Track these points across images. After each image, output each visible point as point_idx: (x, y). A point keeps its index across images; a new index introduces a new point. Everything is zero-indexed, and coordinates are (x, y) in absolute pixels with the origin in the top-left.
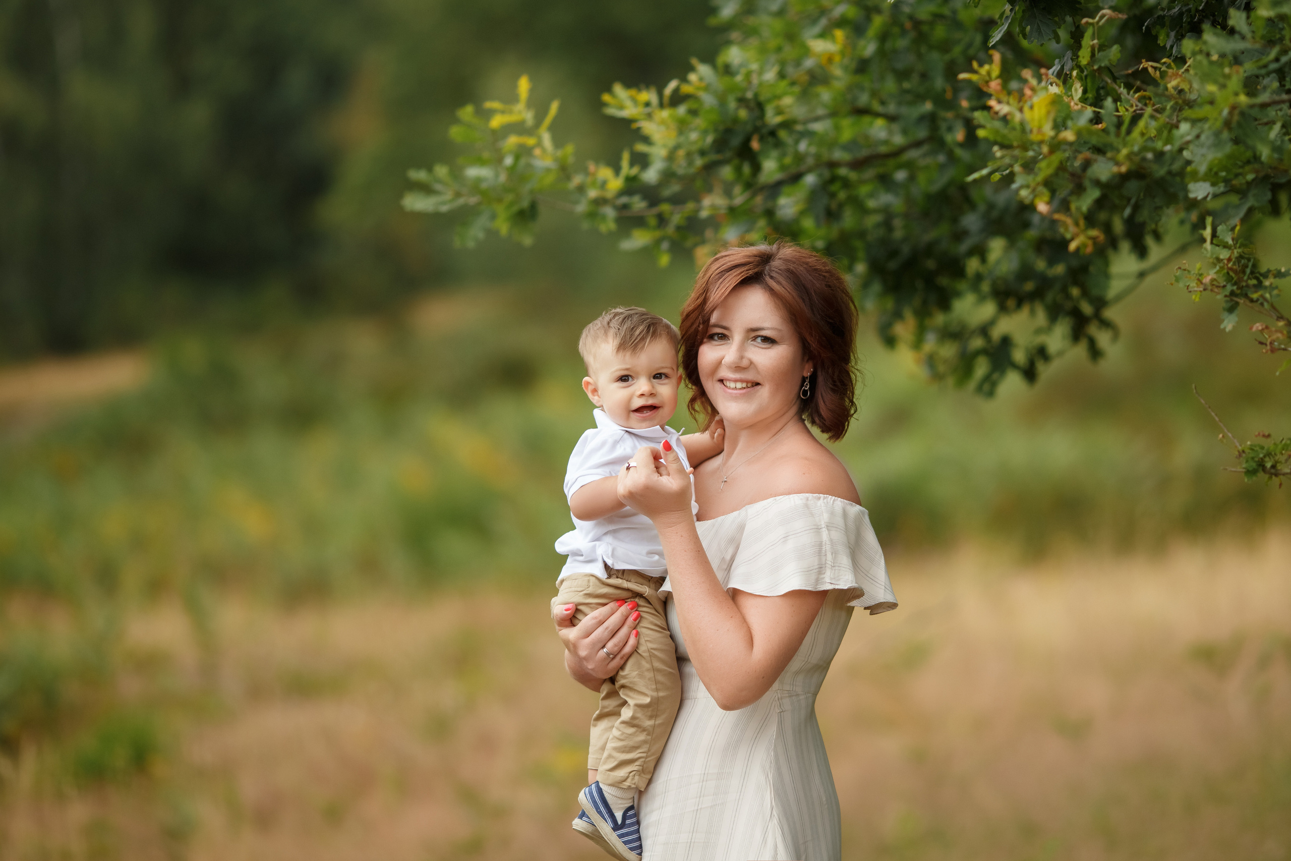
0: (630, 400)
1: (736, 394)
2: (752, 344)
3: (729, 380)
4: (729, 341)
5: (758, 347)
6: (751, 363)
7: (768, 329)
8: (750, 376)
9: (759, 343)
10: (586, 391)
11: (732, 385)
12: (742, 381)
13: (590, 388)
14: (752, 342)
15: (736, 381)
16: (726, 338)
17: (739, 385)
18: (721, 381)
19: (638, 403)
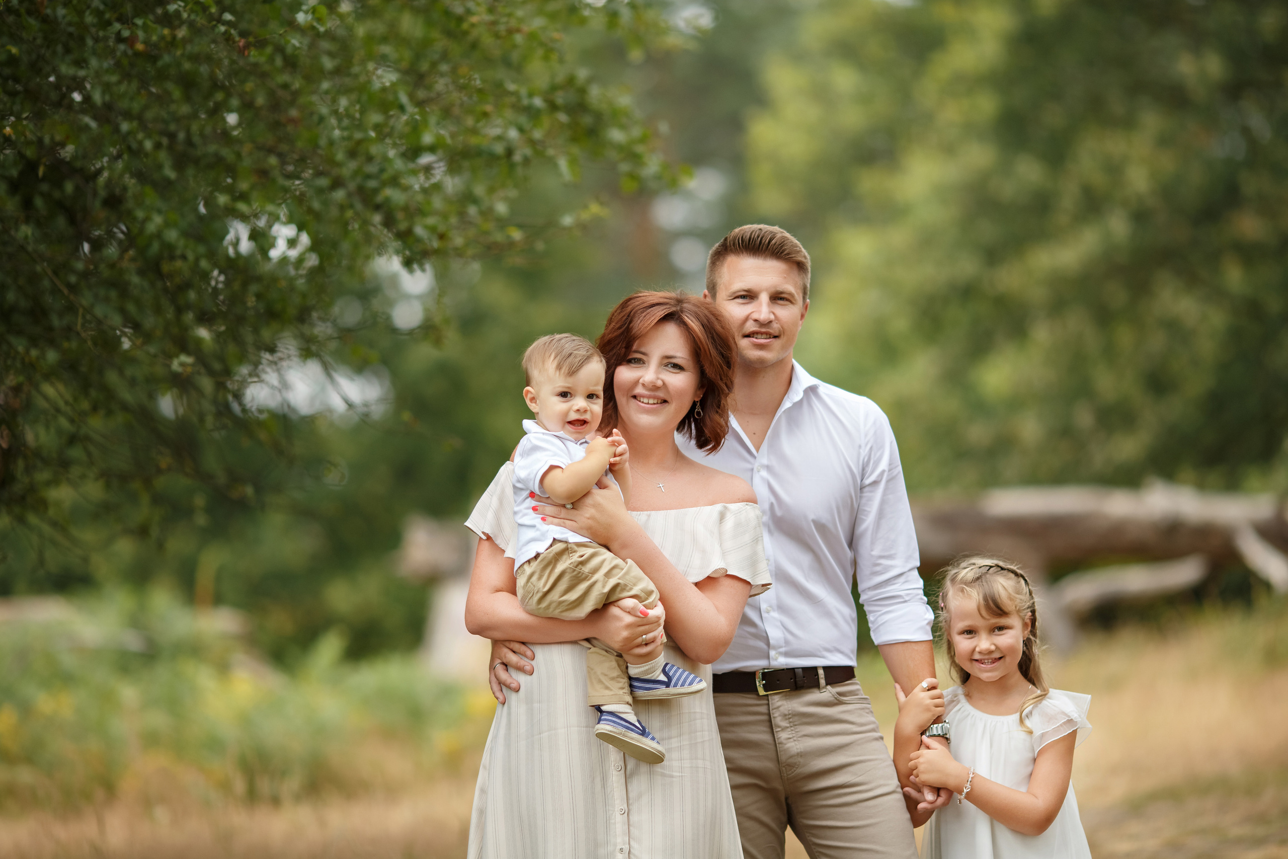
0: (567, 414)
1: (648, 408)
2: (664, 369)
3: (643, 397)
4: (645, 365)
5: (670, 371)
6: (664, 384)
7: (680, 357)
8: (661, 394)
9: (670, 368)
10: (525, 398)
11: (646, 401)
12: (654, 398)
13: (530, 396)
14: (665, 367)
15: (649, 397)
16: (641, 362)
17: (651, 401)
18: (635, 397)
19: (573, 416)
